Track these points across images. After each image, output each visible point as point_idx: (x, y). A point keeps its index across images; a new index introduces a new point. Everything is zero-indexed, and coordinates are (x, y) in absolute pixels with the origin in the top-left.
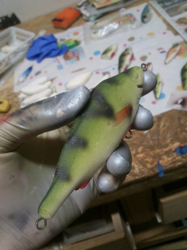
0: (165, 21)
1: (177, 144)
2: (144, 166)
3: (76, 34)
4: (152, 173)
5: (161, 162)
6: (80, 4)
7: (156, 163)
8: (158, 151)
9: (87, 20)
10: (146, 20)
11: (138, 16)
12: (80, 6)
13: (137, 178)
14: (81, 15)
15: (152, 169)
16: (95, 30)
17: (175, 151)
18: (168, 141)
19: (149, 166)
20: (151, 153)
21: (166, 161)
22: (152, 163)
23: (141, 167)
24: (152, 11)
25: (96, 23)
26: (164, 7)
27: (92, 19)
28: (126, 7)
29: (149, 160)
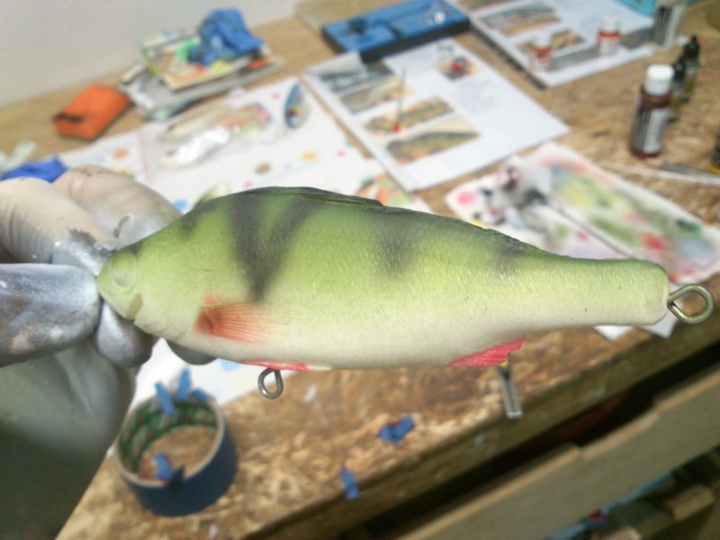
0: (340, 124)
1: (381, 420)
2: (312, 477)
3: (121, 154)
4: (330, 493)
5: (349, 464)
6: (127, 76)
7: (337, 468)
8: (340, 439)
9: (148, 119)
10: (295, 120)
11: (276, 109)
12: (128, 83)
13: (297, 508)
14: (129, 105)
15: (330, 483)
16: (170, 143)
17: (379, 435)
18: (362, 413)
19: (322, 476)
20: (326, 445)
21: (361, 462)
22: (328, 469)
23: (304, 481)
24: (309, 100)
25: (171, 128)
26: (336, 90)
27: (161, 115)
28: (248, 87)
29: (321, 462)
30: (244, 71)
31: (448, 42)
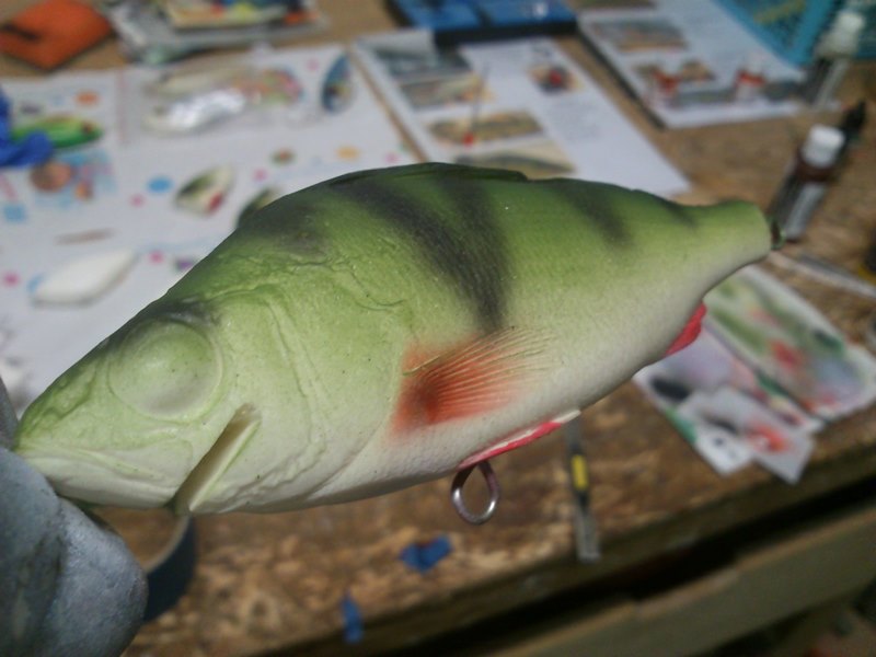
0: (394, 119)
1: (407, 535)
2: (300, 603)
3: (87, 98)
4: (322, 629)
5: (356, 592)
7: (337, 595)
8: (346, 554)
9: (135, 58)
10: (336, 102)
11: (312, 82)
13: (274, 644)
14: (110, 35)
15: (324, 616)
16: (162, 99)
17: (403, 556)
18: (381, 522)
19: (315, 604)
20: (326, 560)
21: (371, 590)
22: (324, 595)
23: (289, 607)
24: (357, 80)
25: (165, 78)
26: (395, 73)
27: (154, 57)
28: (278, 45)
29: (315, 582)
30: (275, 24)
31: (546, 44)
